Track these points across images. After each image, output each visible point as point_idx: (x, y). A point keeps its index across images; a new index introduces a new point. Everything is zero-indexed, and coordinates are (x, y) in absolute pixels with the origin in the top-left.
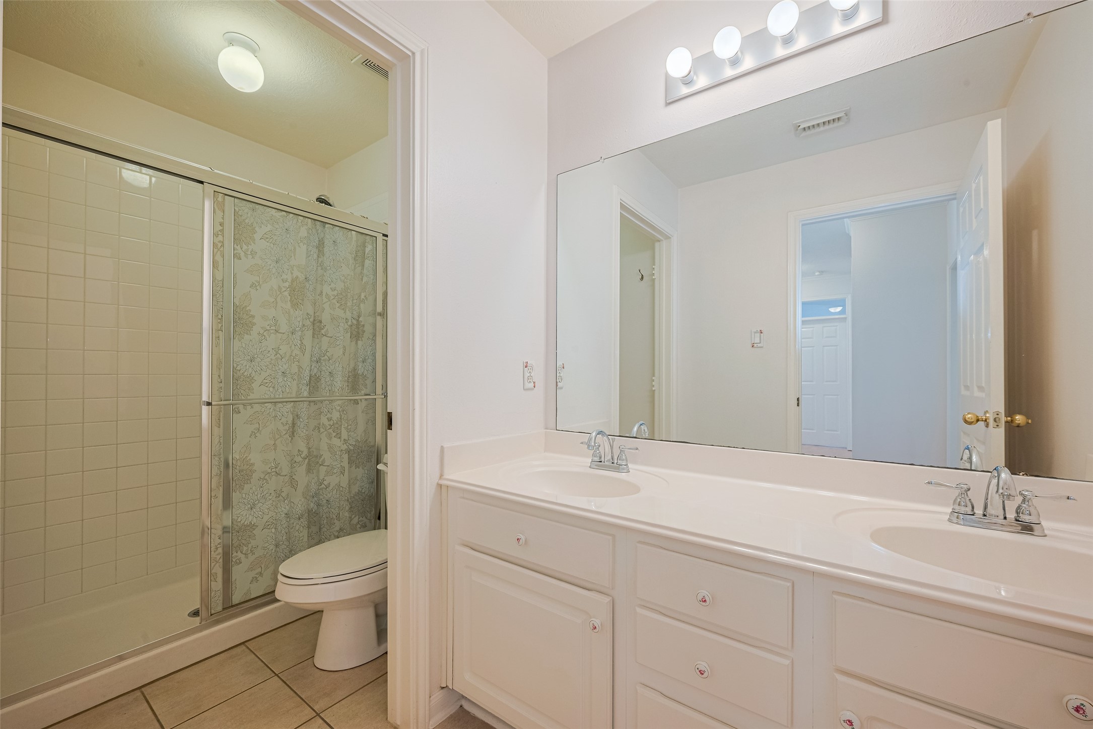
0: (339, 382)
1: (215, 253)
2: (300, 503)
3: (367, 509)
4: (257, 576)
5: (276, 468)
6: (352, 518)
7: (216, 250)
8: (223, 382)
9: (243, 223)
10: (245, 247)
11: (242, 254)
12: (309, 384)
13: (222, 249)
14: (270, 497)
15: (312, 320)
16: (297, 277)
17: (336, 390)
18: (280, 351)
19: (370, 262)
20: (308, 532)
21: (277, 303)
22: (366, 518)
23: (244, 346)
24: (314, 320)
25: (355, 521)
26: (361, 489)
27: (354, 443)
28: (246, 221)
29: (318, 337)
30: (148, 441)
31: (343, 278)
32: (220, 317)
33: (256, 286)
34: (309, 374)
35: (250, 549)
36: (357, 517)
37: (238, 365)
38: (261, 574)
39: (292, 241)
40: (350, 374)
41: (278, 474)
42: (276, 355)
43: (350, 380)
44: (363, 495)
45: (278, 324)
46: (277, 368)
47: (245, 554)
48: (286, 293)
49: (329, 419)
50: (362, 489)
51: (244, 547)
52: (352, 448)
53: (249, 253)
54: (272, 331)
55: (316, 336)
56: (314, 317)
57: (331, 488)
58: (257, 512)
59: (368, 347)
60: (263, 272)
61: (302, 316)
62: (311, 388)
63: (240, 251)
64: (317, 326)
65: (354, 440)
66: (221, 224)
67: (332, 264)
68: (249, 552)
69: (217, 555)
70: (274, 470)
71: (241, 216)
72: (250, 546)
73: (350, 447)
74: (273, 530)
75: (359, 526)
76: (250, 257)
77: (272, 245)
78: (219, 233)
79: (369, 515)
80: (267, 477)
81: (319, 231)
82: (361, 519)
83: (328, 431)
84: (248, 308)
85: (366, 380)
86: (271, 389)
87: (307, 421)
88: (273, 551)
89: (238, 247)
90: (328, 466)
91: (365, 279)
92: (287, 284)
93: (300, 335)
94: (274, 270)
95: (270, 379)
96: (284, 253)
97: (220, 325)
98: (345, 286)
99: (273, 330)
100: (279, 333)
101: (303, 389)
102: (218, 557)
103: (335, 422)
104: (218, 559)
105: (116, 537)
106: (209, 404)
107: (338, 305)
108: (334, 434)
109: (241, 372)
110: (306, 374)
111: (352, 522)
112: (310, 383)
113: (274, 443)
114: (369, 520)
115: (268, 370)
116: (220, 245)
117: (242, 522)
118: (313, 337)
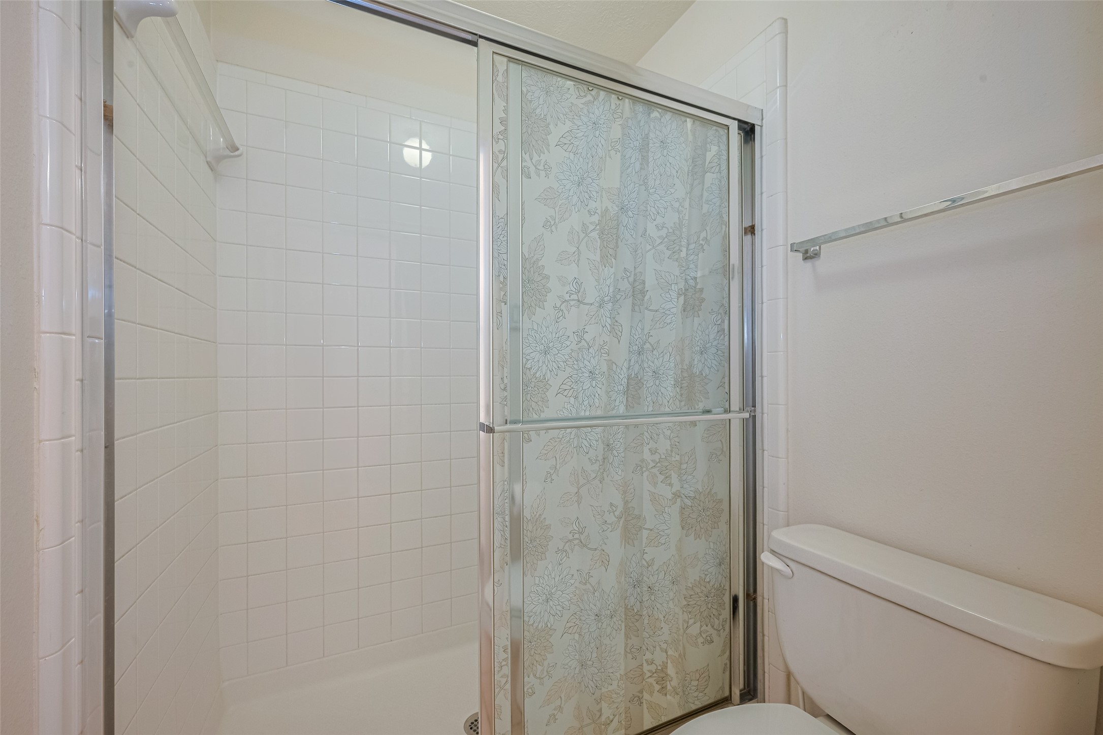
0: (669, 389)
1: (495, 169)
2: (612, 591)
3: (714, 612)
4: (556, 712)
5: (581, 533)
6: (690, 624)
7: (496, 165)
8: (508, 388)
9: (534, 115)
10: (536, 157)
11: (532, 169)
12: (626, 392)
13: (504, 163)
14: (572, 581)
15: (631, 279)
16: (607, 210)
17: (665, 402)
18: (586, 336)
19: (715, 176)
20: (626, 645)
21: (579, 255)
22: (713, 627)
23: (535, 328)
24: (635, 280)
25: (695, 629)
26: (703, 576)
27: (692, 494)
28: (538, 111)
29: (640, 309)
30: (421, 462)
31: (676, 205)
32: (502, 279)
33: (551, 226)
34: (626, 375)
35: (545, 670)
36: (698, 624)
37: (528, 360)
38: (560, 708)
39: (603, 141)
40: (685, 375)
41: (583, 545)
42: (580, 342)
43: (685, 385)
44: (708, 585)
45: (582, 290)
46: (581, 365)
47: (540, 678)
48: (595, 235)
49: (653, 452)
50: (706, 575)
51: (538, 666)
52: (690, 504)
53: (541, 167)
54: (572, 303)
55: (637, 308)
56: (635, 274)
57: (655, 567)
58: (554, 607)
59: (710, 327)
60: (560, 202)
61: (612, 277)
62: (630, 399)
63: (529, 164)
64: (638, 292)
65: (692, 489)
66: (503, 121)
67: (658, 182)
68: (545, 673)
69: (502, 677)
70: (577, 536)
71: (531, 102)
72: (546, 663)
73: (686, 500)
74: (577, 636)
75: (701, 640)
76: (543, 174)
77: (572, 155)
78: (500, 137)
79: (717, 622)
80: (567, 548)
81: (642, 123)
82: (704, 627)
83: (652, 470)
84: (540, 263)
85: (707, 384)
86: (572, 400)
87: (623, 455)
88: (577, 671)
89: (527, 157)
90: (651, 530)
91: (706, 208)
92: (595, 218)
93: (610, 308)
94: (575, 199)
95: (570, 383)
96: (590, 164)
97: (502, 293)
98: (679, 218)
99: (573, 300)
100: (585, 304)
101: (618, 401)
102: (504, 680)
103: (663, 457)
104: (502, 684)
105: (391, 582)
106: (490, 430)
107: (668, 253)
108: (661, 477)
109: (533, 371)
110: (623, 376)
111: (689, 631)
112: (628, 390)
113: (576, 491)
114: (716, 630)
115: (567, 367)
116: (501, 156)
117: (535, 625)
118: (633, 310)
